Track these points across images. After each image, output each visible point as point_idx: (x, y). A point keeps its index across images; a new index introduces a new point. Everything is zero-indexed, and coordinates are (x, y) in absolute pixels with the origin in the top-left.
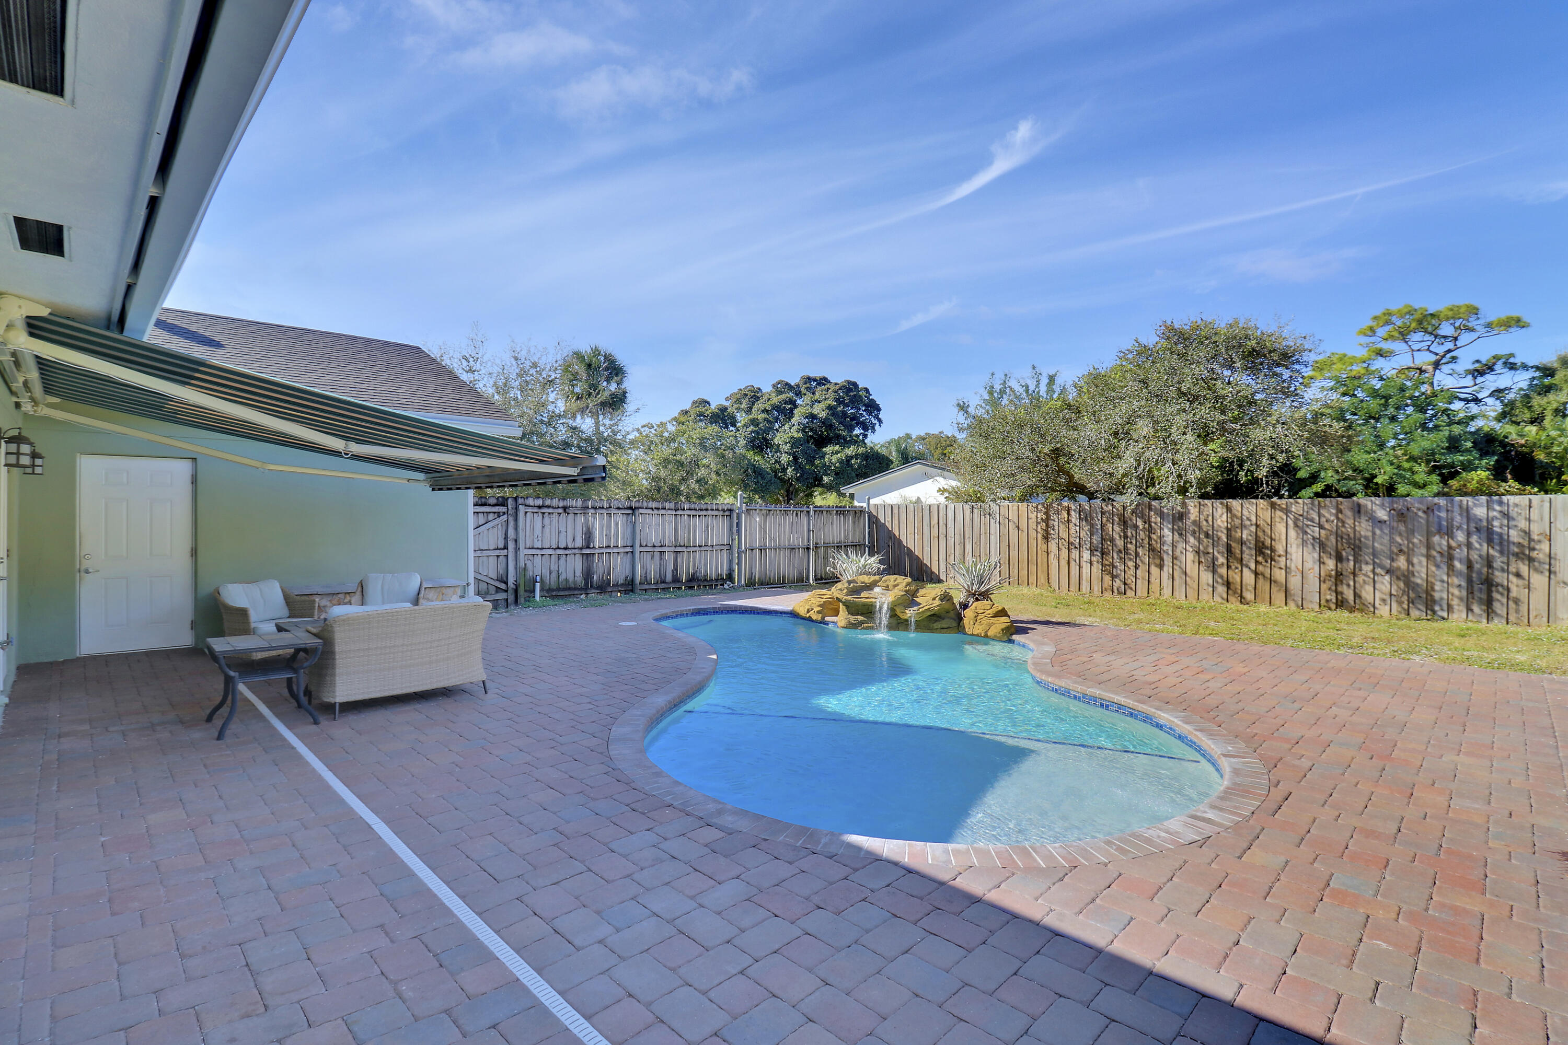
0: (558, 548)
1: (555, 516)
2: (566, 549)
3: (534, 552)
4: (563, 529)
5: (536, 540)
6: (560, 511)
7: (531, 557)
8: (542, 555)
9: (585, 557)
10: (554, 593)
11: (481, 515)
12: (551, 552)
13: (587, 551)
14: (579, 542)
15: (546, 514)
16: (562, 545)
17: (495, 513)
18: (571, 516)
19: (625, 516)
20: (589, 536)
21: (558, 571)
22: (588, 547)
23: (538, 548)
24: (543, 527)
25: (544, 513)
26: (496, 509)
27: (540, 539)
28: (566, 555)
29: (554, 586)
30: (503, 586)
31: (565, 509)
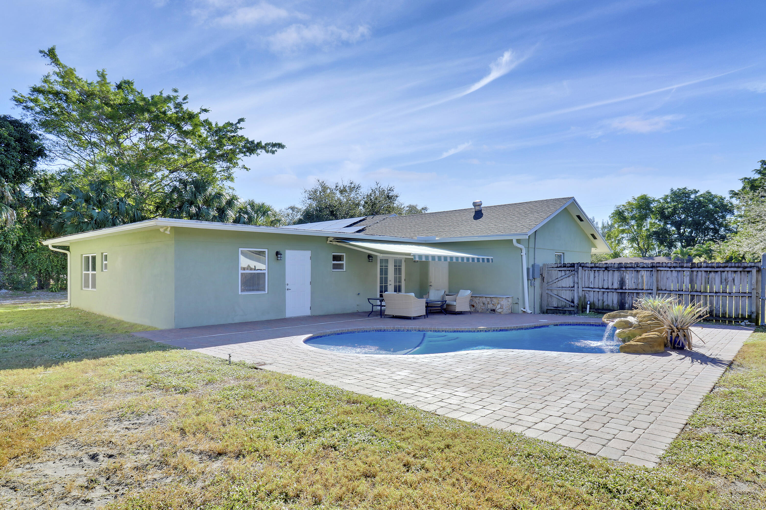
0: (603, 288)
1: (601, 272)
2: (606, 289)
3: (589, 289)
4: (606, 279)
5: (590, 284)
6: (603, 269)
7: (588, 292)
8: (594, 291)
9: (619, 294)
10: (600, 311)
11: (563, 272)
12: (598, 290)
13: (621, 291)
14: (616, 286)
15: (596, 271)
16: (605, 287)
17: (569, 270)
18: (611, 272)
19: (645, 272)
20: (622, 283)
21: (603, 300)
22: (622, 289)
23: (591, 288)
24: (594, 277)
25: (595, 271)
26: (569, 269)
27: (593, 283)
28: (608, 292)
29: (600, 307)
30: (572, 304)
31: (606, 268)
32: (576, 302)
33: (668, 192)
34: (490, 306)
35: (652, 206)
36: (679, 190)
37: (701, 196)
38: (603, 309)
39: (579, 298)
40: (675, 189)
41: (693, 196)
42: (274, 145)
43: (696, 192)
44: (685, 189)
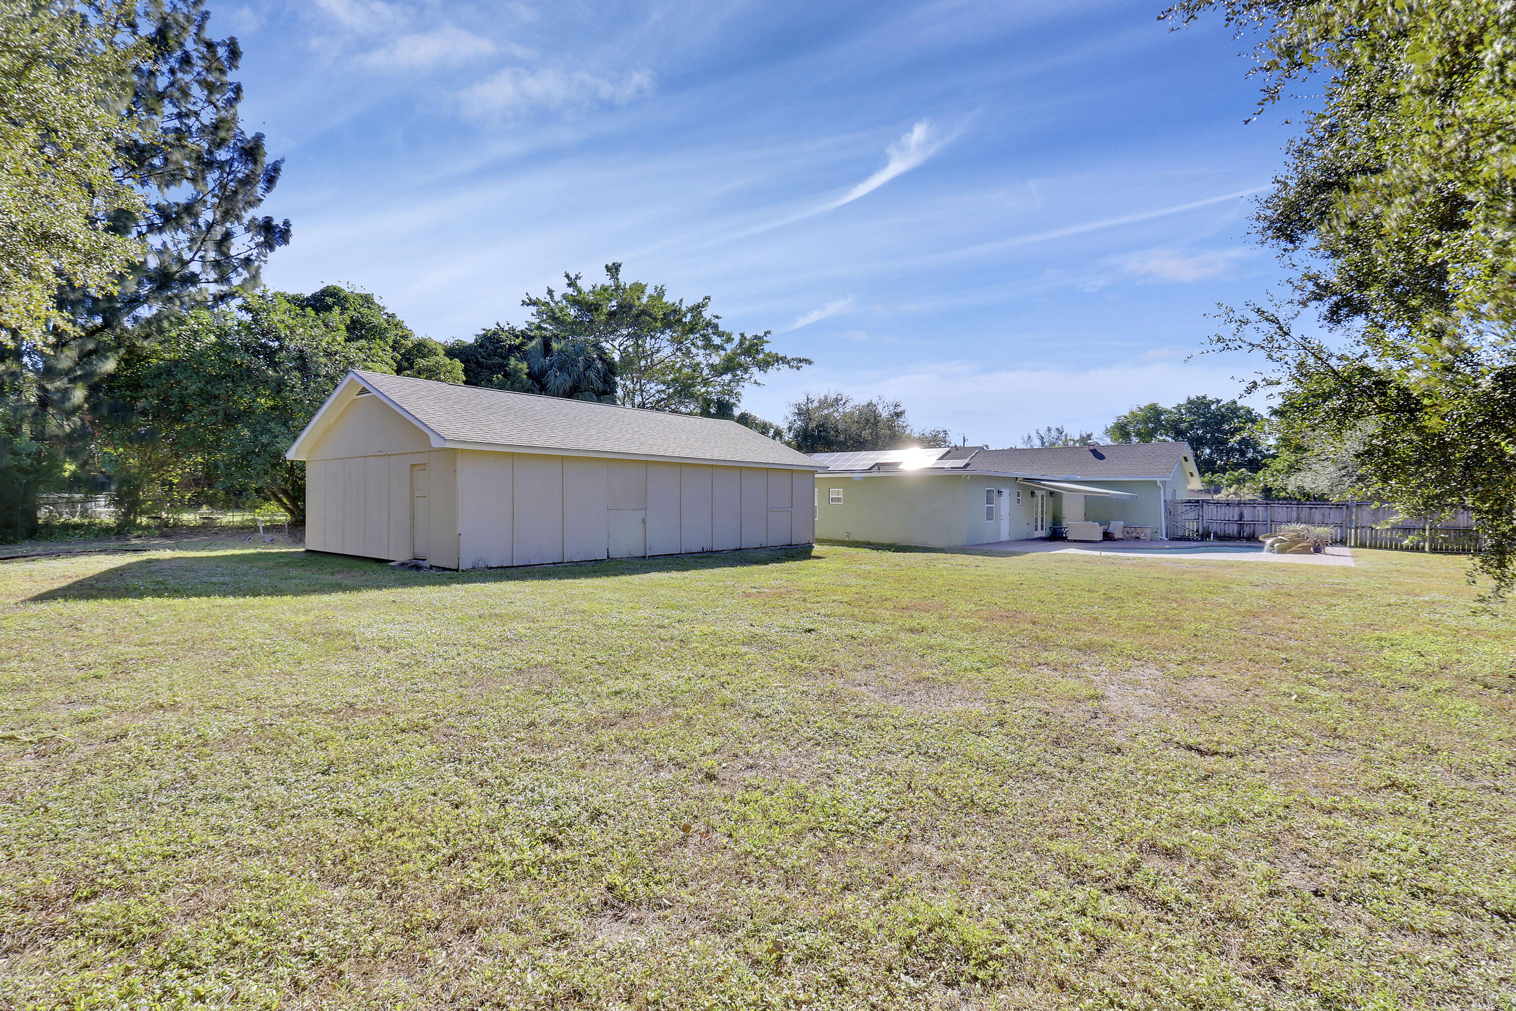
0: (1224, 520)
1: (1223, 508)
3: (1212, 521)
4: (1227, 513)
5: (1213, 517)
6: (1225, 505)
8: (1217, 523)
9: (1239, 525)
11: (1188, 507)
12: (1220, 522)
14: (1236, 518)
16: (1227, 519)
17: (1194, 506)
18: (1232, 507)
19: (1261, 507)
21: (1224, 530)
22: (1241, 520)
23: (1214, 520)
24: (1217, 512)
25: (1218, 506)
26: (1194, 504)
27: (1216, 516)
28: (1229, 524)
29: (1222, 535)
30: (1197, 533)
31: (1228, 504)
32: (1200, 531)
33: (1183, 401)
34: (1134, 535)
35: (1163, 417)
36: (1198, 398)
37: (1223, 406)
38: (1224, 537)
39: (1204, 528)
40: (1193, 397)
41: (1213, 407)
42: (800, 361)
43: (1218, 401)
44: (1204, 397)
